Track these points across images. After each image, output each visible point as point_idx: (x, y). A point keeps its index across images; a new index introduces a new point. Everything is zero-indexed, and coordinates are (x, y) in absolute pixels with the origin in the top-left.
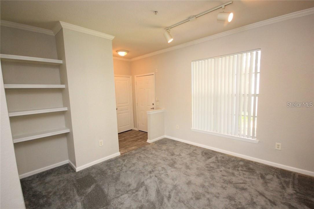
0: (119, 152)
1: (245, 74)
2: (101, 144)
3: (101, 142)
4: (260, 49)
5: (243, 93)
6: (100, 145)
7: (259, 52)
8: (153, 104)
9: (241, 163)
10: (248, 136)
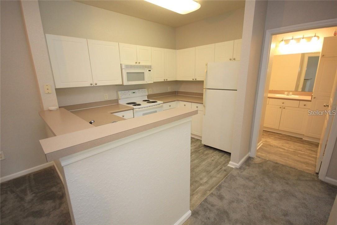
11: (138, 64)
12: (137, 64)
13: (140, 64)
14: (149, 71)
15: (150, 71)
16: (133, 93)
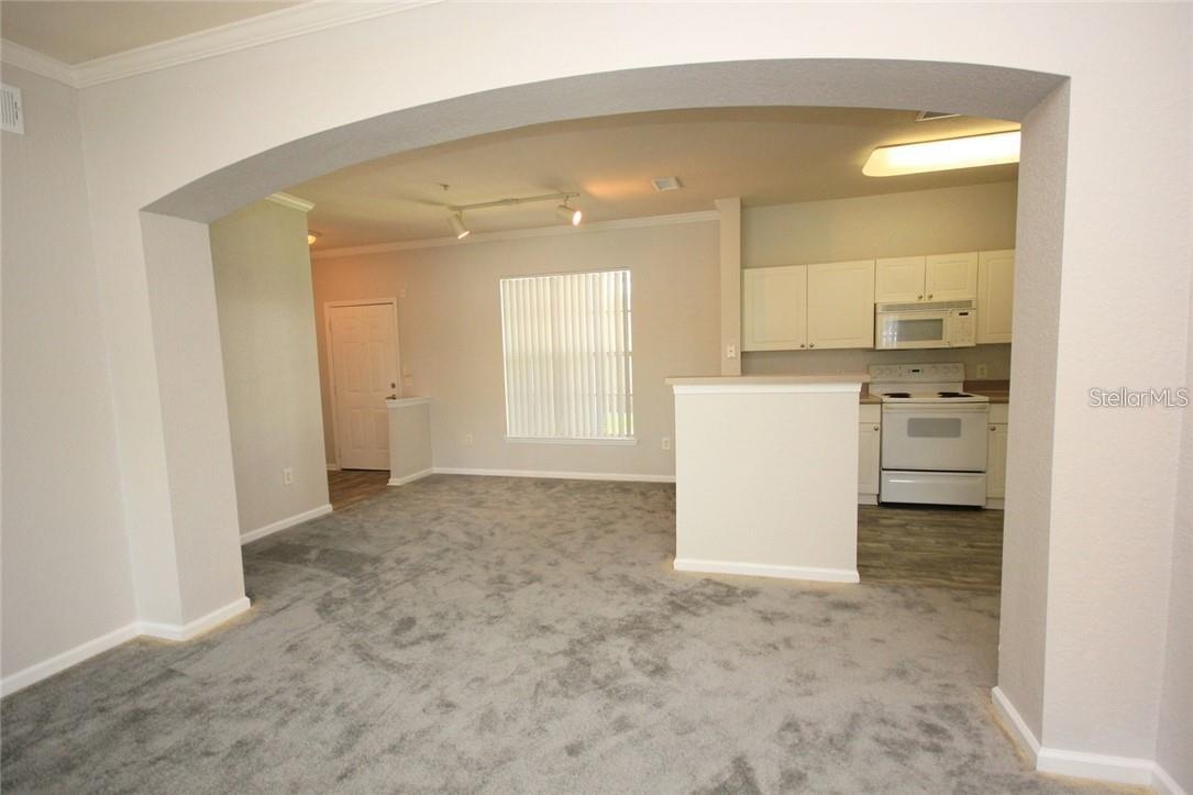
0: (330, 506)
1: (608, 312)
2: (289, 479)
3: (288, 475)
4: (626, 268)
5: (606, 350)
6: (287, 482)
7: (628, 273)
8: (393, 386)
9: (612, 486)
10: (619, 436)
11: (925, 300)
12: (922, 301)
13: (934, 300)
14: (961, 314)
15: (966, 314)
16: (914, 371)
